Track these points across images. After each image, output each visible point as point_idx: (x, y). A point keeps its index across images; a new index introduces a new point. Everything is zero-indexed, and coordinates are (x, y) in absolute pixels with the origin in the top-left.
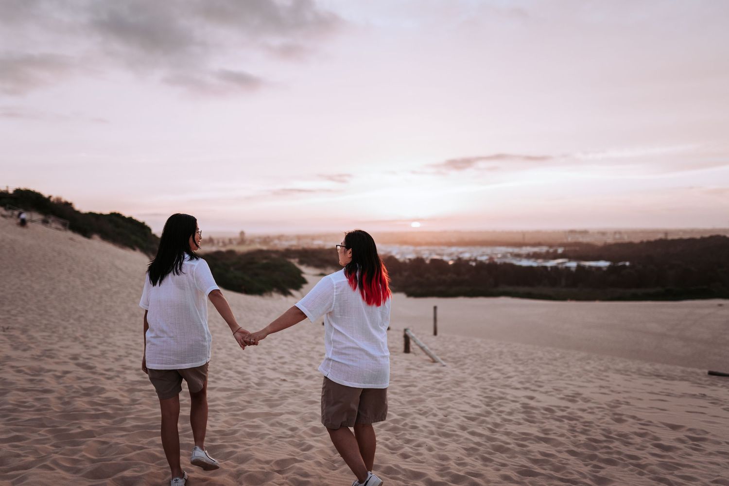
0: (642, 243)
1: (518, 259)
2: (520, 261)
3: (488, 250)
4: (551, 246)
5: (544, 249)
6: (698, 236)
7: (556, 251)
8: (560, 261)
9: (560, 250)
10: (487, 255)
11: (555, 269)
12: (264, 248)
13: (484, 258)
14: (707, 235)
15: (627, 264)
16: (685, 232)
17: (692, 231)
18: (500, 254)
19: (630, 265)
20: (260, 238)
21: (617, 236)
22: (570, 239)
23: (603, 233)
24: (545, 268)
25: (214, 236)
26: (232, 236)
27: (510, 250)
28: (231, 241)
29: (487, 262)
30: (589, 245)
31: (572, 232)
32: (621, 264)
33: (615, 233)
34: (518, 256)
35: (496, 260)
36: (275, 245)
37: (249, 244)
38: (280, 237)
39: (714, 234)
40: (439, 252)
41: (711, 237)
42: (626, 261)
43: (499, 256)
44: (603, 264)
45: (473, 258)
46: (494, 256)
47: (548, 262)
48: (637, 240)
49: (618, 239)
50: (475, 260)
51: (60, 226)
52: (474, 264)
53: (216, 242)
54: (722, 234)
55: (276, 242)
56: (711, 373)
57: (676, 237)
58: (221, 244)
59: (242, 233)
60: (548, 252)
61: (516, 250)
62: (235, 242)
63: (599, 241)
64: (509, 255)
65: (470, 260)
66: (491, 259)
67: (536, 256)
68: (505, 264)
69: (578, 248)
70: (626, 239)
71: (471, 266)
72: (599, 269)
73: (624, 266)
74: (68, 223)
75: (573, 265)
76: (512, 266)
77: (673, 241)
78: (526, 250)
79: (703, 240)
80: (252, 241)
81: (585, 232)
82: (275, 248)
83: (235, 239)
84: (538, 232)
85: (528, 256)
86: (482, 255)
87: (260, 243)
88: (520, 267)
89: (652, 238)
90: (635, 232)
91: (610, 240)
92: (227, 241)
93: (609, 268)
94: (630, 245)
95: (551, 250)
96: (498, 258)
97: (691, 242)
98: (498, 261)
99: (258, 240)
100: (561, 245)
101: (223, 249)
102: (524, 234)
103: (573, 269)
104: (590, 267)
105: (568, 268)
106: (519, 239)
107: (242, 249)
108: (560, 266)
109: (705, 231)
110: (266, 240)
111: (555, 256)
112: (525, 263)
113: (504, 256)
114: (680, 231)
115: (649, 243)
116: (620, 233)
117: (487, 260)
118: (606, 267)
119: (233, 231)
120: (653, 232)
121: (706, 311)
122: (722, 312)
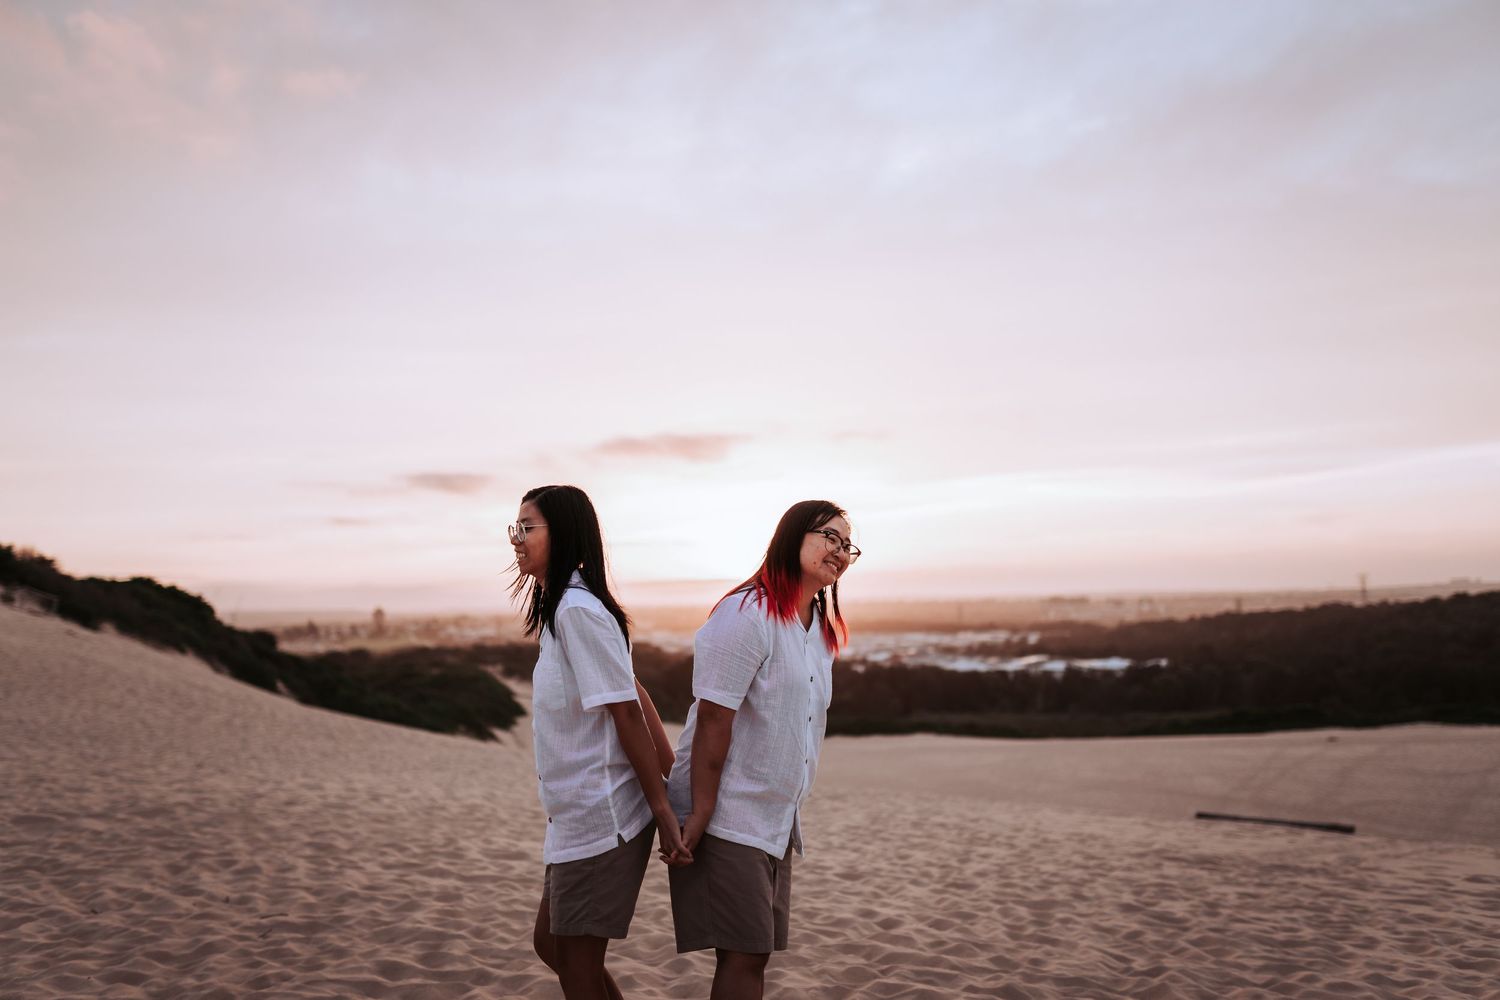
0: (1192, 620)
1: (950, 657)
2: (954, 660)
3: (889, 640)
4: (1014, 629)
5: (1000, 637)
6: (1299, 606)
7: (1024, 641)
8: (1032, 659)
9: (1033, 639)
10: (887, 650)
11: (1022, 675)
12: (429, 643)
13: (881, 658)
14: (1315, 603)
15: (1164, 663)
16: (1276, 597)
17: (1290, 596)
18: (912, 648)
19: (1167, 666)
20: (416, 622)
21: (1146, 608)
22: (1053, 616)
23: (1118, 603)
24: (1003, 674)
25: (318, 621)
26: (356, 620)
27: (934, 639)
28: (354, 630)
29: (888, 664)
30: (1089, 627)
31: (1056, 601)
32: (1150, 663)
33: (1141, 601)
34: (950, 651)
35: (906, 661)
36: (450, 637)
37: (395, 637)
38: (460, 621)
39: (1329, 600)
41: (1325, 608)
42: (1162, 656)
43: (912, 651)
44: (1117, 664)
45: (859, 657)
46: (901, 653)
47: (1007, 662)
48: (1181, 614)
49: (1147, 613)
50: (864, 661)
51: (36, 608)
52: (860, 669)
53: (322, 633)
54: (1345, 600)
55: (452, 630)
56: (1200, 816)
57: (1258, 607)
58: (334, 637)
59: (379, 614)
61: (946, 640)
62: (363, 633)
63: (1109, 619)
64: (931, 650)
66: (895, 657)
67: (984, 651)
68: (925, 669)
69: (1067, 634)
70: (1162, 613)
71: (856, 673)
72: (1108, 673)
73: (1157, 668)
74: (56, 600)
75: (1058, 666)
76: (938, 671)
77: (1252, 617)
79: (1309, 613)
80: (400, 629)
81: (1081, 601)
82: (451, 644)
83: (364, 626)
84: (988, 602)
85: (971, 652)
86: (877, 651)
87: (418, 634)
88: (954, 674)
89: (1213, 610)
90: (1177, 600)
91: (1131, 616)
92: (346, 630)
93: (1129, 671)
94: (1169, 625)
95: (1016, 638)
96: (912, 656)
97: (1286, 617)
98: (910, 660)
99: (413, 628)
100: (1034, 627)
101: (340, 647)
102: (960, 605)
103: (1058, 676)
104: (1093, 671)
105: (1048, 674)
106: (950, 616)
107: (380, 646)
108: (1033, 670)
109: (1315, 595)
110: (430, 626)
111: (1023, 650)
112: (963, 665)
113: (922, 652)
114: (1267, 595)
115: (1206, 621)
116: (1150, 601)
117: (887, 660)
118: (1122, 670)
119: (361, 609)
120: (1215, 598)
121: (1306, 751)
122: (1337, 752)
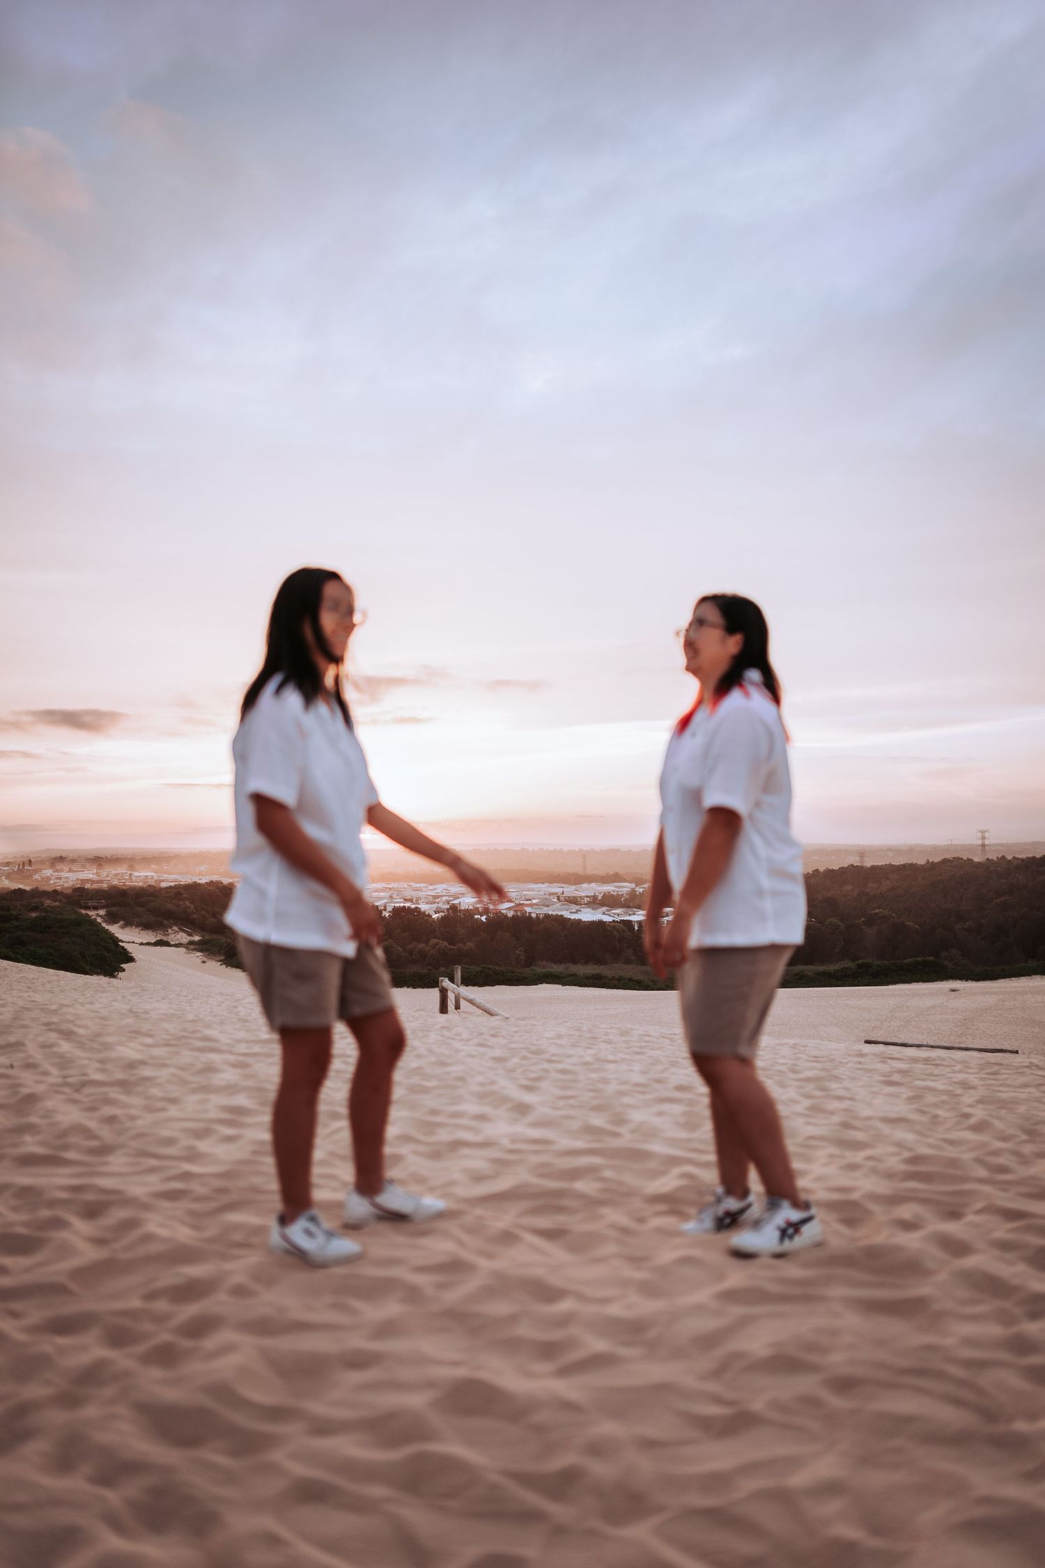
1: (574, 907)
2: (577, 912)
14: (937, 859)
16: (898, 851)
17: (911, 850)
18: (535, 898)
27: (556, 889)
29: (511, 914)
34: (574, 901)
35: (528, 910)
40: (408, 894)
41: (945, 861)
43: (535, 901)
47: (632, 912)
52: (483, 918)
60: (633, 893)
61: (570, 890)
64: (556, 900)
65: (476, 911)
66: (518, 907)
67: (609, 901)
68: (547, 916)
71: (478, 922)
76: (561, 920)
77: (874, 868)
78: (587, 890)
79: (931, 866)
84: (613, 852)
85: (594, 902)
89: (837, 864)
96: (533, 906)
97: (907, 871)
98: (533, 912)
102: (584, 855)
106: (574, 867)
109: (935, 849)
112: (588, 915)
113: (546, 901)
114: (890, 849)
117: (510, 911)
120: (838, 851)
121: (929, 1002)
122: (957, 1003)
